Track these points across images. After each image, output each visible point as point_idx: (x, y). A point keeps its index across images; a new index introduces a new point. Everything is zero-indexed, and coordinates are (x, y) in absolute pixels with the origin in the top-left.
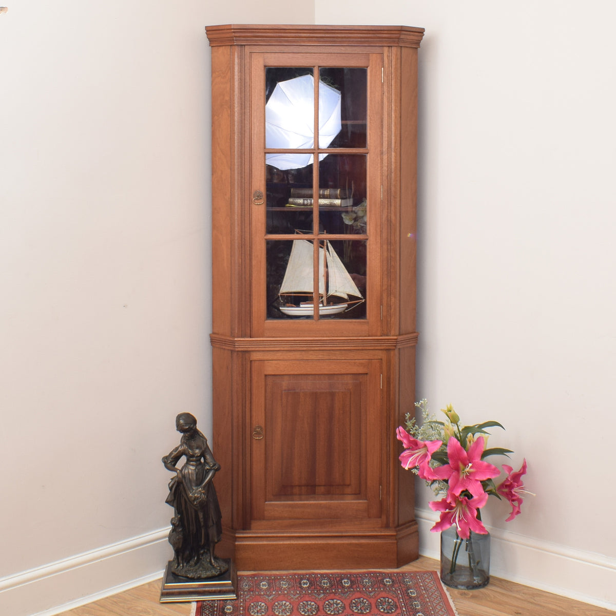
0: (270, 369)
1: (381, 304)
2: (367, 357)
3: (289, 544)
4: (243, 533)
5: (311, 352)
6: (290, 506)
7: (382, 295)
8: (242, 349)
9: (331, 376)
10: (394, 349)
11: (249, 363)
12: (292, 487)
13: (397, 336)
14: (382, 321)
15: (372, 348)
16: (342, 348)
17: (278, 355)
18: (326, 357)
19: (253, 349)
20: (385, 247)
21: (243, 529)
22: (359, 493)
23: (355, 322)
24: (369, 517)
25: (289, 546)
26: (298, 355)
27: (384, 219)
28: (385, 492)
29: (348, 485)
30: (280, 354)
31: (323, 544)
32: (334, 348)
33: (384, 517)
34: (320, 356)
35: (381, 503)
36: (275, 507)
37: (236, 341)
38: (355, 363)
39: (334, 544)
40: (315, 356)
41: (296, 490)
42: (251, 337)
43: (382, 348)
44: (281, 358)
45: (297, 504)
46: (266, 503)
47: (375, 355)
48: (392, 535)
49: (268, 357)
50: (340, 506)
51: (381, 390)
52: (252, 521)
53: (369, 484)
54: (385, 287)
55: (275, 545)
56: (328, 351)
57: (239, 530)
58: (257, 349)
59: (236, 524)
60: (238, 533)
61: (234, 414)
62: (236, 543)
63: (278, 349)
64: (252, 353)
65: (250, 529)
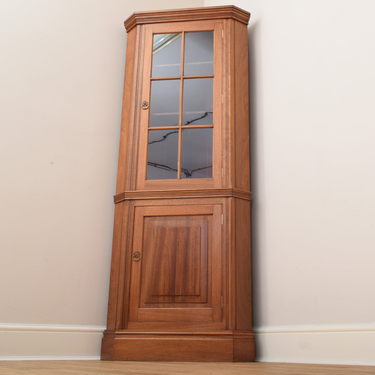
0: (147, 212)
1: (222, 167)
2: (212, 203)
3: (153, 340)
4: (121, 331)
5: (175, 200)
6: (156, 311)
7: (222, 162)
8: (129, 199)
9: (188, 216)
11: (134, 208)
12: (158, 296)
14: (222, 178)
15: (216, 196)
16: (195, 196)
17: (152, 203)
18: (185, 203)
19: (136, 198)
21: (122, 328)
22: (206, 302)
23: (205, 180)
24: (213, 322)
26: (166, 202)
27: (223, 114)
28: (225, 301)
29: (198, 296)
30: (154, 201)
32: (190, 197)
33: (224, 321)
34: (181, 203)
35: (222, 309)
36: (145, 312)
37: (126, 193)
38: (204, 207)
39: (186, 341)
40: (177, 203)
41: (161, 299)
42: (136, 190)
43: (223, 196)
44: (155, 204)
45: (161, 309)
46: (140, 309)
47: (218, 201)
48: (230, 335)
49: (146, 204)
50: (192, 312)
51: (222, 226)
52: (128, 322)
53: (213, 295)
54: (224, 156)
55: (143, 340)
56: (186, 199)
57: (119, 329)
58: (139, 198)
59: (118, 325)
60: (118, 331)
61: (122, 244)
62: (116, 338)
63: (153, 198)
64: (136, 201)
65: (127, 329)
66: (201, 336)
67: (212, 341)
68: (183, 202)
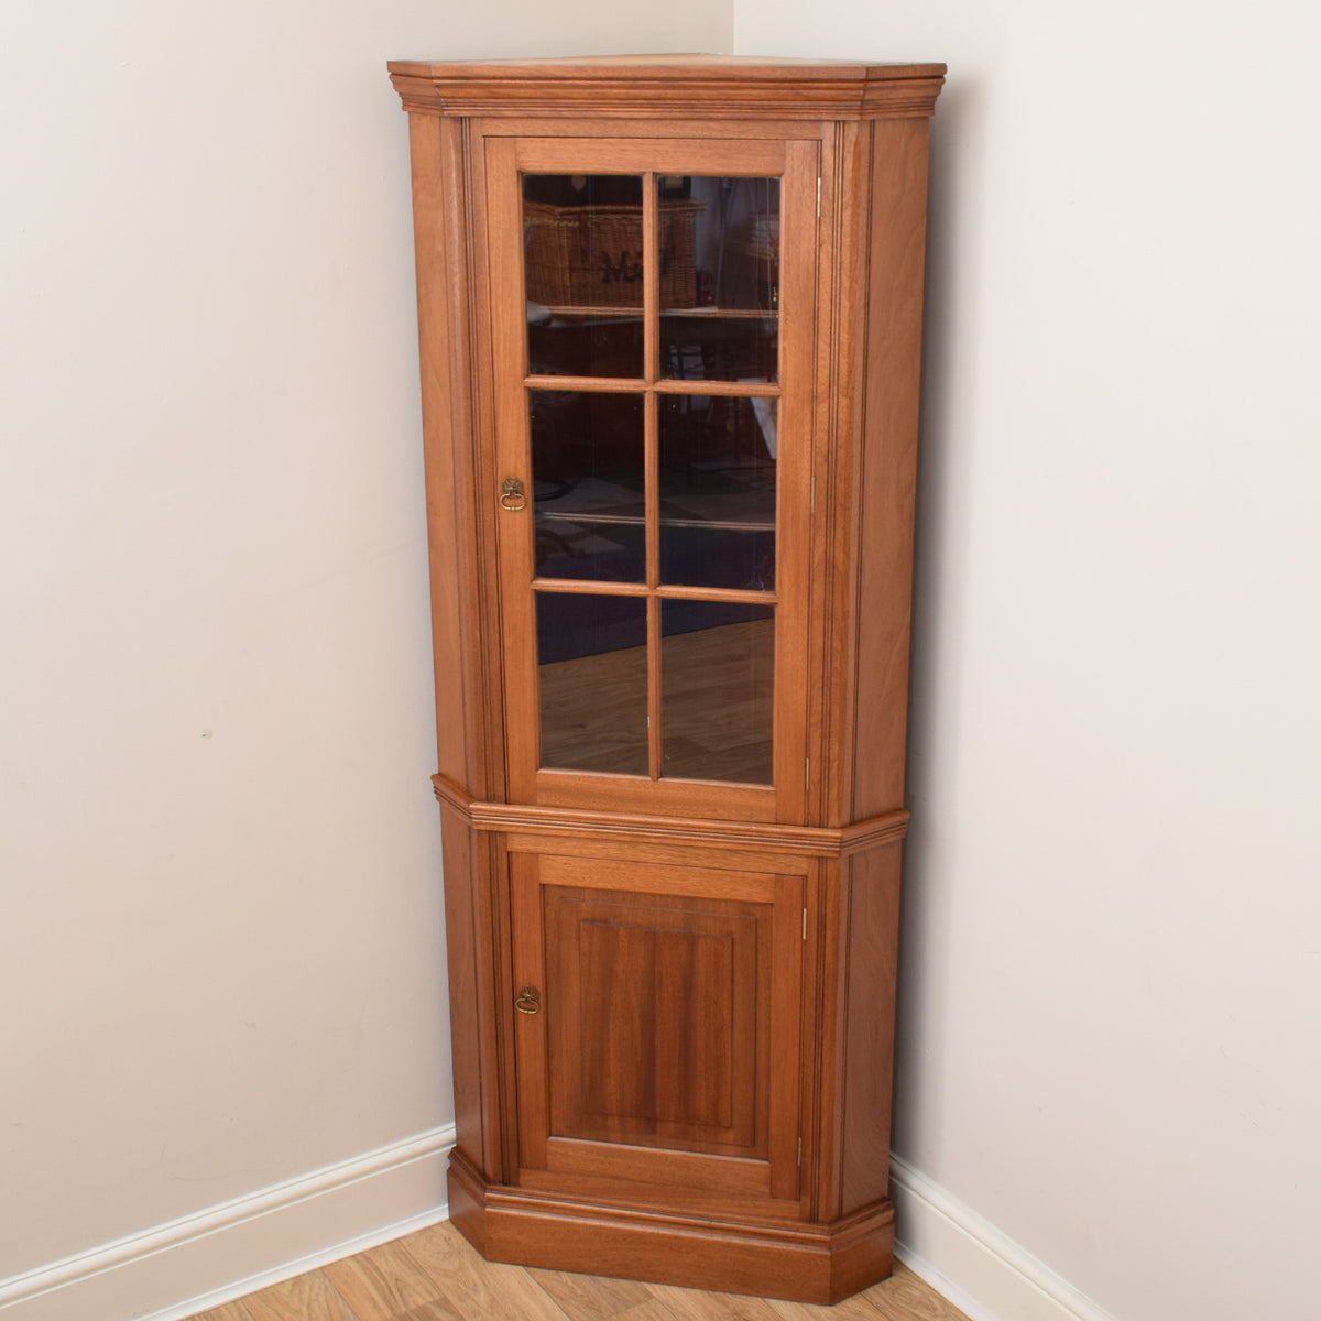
0: (554, 872)
1: (807, 755)
2: (771, 869)
3: (595, 1227)
4: (501, 1192)
5: (642, 847)
6: (601, 1151)
7: (807, 735)
8: (488, 828)
9: (690, 900)
10: (837, 858)
11: (505, 856)
12: (605, 1115)
13: (843, 827)
14: (807, 793)
15: (784, 851)
16: (714, 846)
17: (567, 844)
18: (679, 860)
19: (512, 829)
20: (818, 625)
21: (504, 1183)
22: (752, 1144)
23: (745, 789)
24: (773, 1196)
25: (598, 1230)
26: (613, 850)
27: (816, 560)
28: (809, 1152)
29: (728, 1128)
30: (574, 844)
31: (669, 1237)
32: (693, 844)
33: (806, 1200)
34: (664, 857)
35: (801, 1171)
36: (569, 1147)
37: (475, 810)
38: (743, 878)
39: (692, 1241)
41: (614, 1122)
42: (507, 802)
43: (809, 853)
44: (576, 852)
45: (616, 1149)
46: (552, 1138)
47: (790, 866)
48: (820, 1241)
49: (547, 848)
50: (709, 1165)
51: (804, 943)
52: (521, 1170)
53: (774, 1129)
54: (816, 718)
55: (568, 1224)
56: (683, 849)
57: (495, 1183)
58: (520, 830)
59: (490, 1171)
60: (492, 1191)
61: (479, 956)
62: (488, 1209)
63: (567, 834)
64: (509, 836)
65: (517, 1185)
66: (738, 1232)
67: (768, 1251)
68: (671, 855)
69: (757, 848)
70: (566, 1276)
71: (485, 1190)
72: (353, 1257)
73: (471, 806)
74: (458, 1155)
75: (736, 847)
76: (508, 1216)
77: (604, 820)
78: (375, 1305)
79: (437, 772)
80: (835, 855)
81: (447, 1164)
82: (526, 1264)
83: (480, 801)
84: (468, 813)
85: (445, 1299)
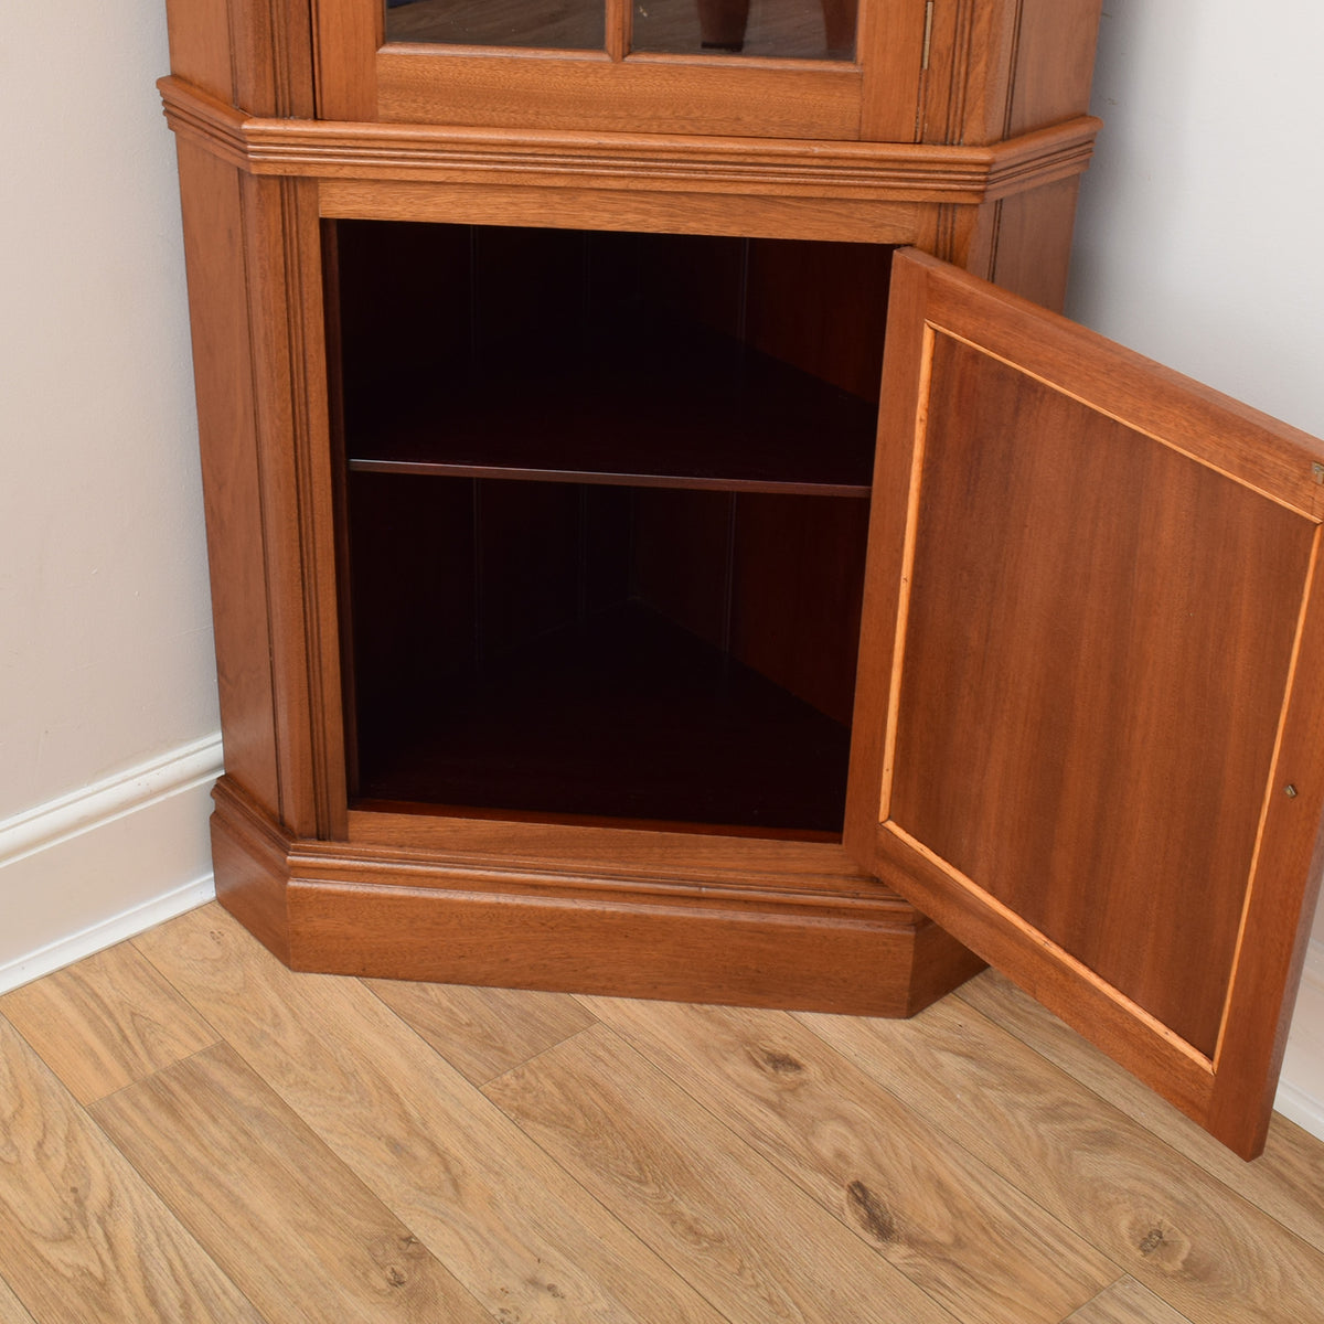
2: (845, 234)
4: (314, 853)
5: (590, 198)
8: (279, 170)
10: (976, 205)
11: (313, 227)
13: (990, 144)
14: (924, 76)
15: (872, 195)
16: (731, 189)
17: (438, 200)
19: (329, 172)
21: (320, 838)
23: (799, 73)
25: (494, 911)
30: (452, 197)
31: (623, 916)
32: (691, 188)
37: (252, 134)
39: (665, 921)
40: (607, 216)
42: (316, 118)
43: (920, 197)
47: (882, 226)
48: (896, 911)
49: (398, 208)
52: (351, 812)
55: (441, 903)
56: (670, 199)
57: (303, 837)
58: (345, 173)
59: (292, 815)
60: (299, 851)
61: (266, 426)
62: (292, 884)
63: (439, 177)
64: (322, 186)
65: (344, 839)
66: (747, 903)
67: (801, 932)
69: (817, 192)
70: (434, 990)
71: (286, 851)
72: (51, 976)
73: (246, 126)
74: (230, 789)
75: (777, 191)
76: (329, 894)
77: (514, 144)
78: (99, 1065)
79: (167, 72)
80: (974, 200)
81: (210, 806)
82: (362, 973)
83: (263, 116)
84: (239, 142)
85: (224, 1045)
